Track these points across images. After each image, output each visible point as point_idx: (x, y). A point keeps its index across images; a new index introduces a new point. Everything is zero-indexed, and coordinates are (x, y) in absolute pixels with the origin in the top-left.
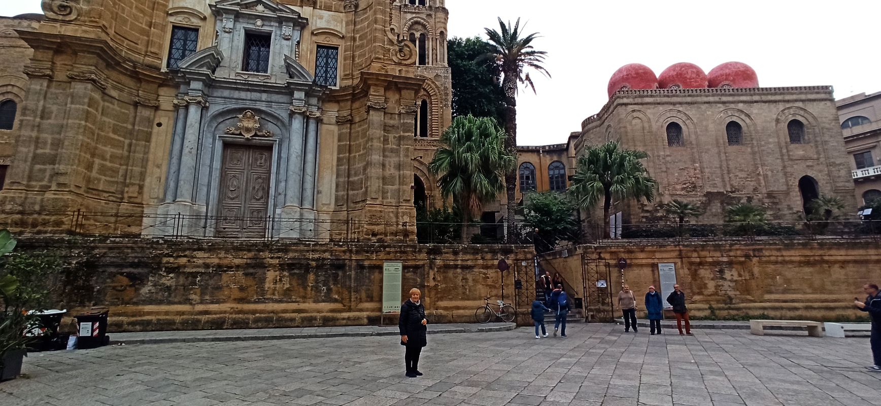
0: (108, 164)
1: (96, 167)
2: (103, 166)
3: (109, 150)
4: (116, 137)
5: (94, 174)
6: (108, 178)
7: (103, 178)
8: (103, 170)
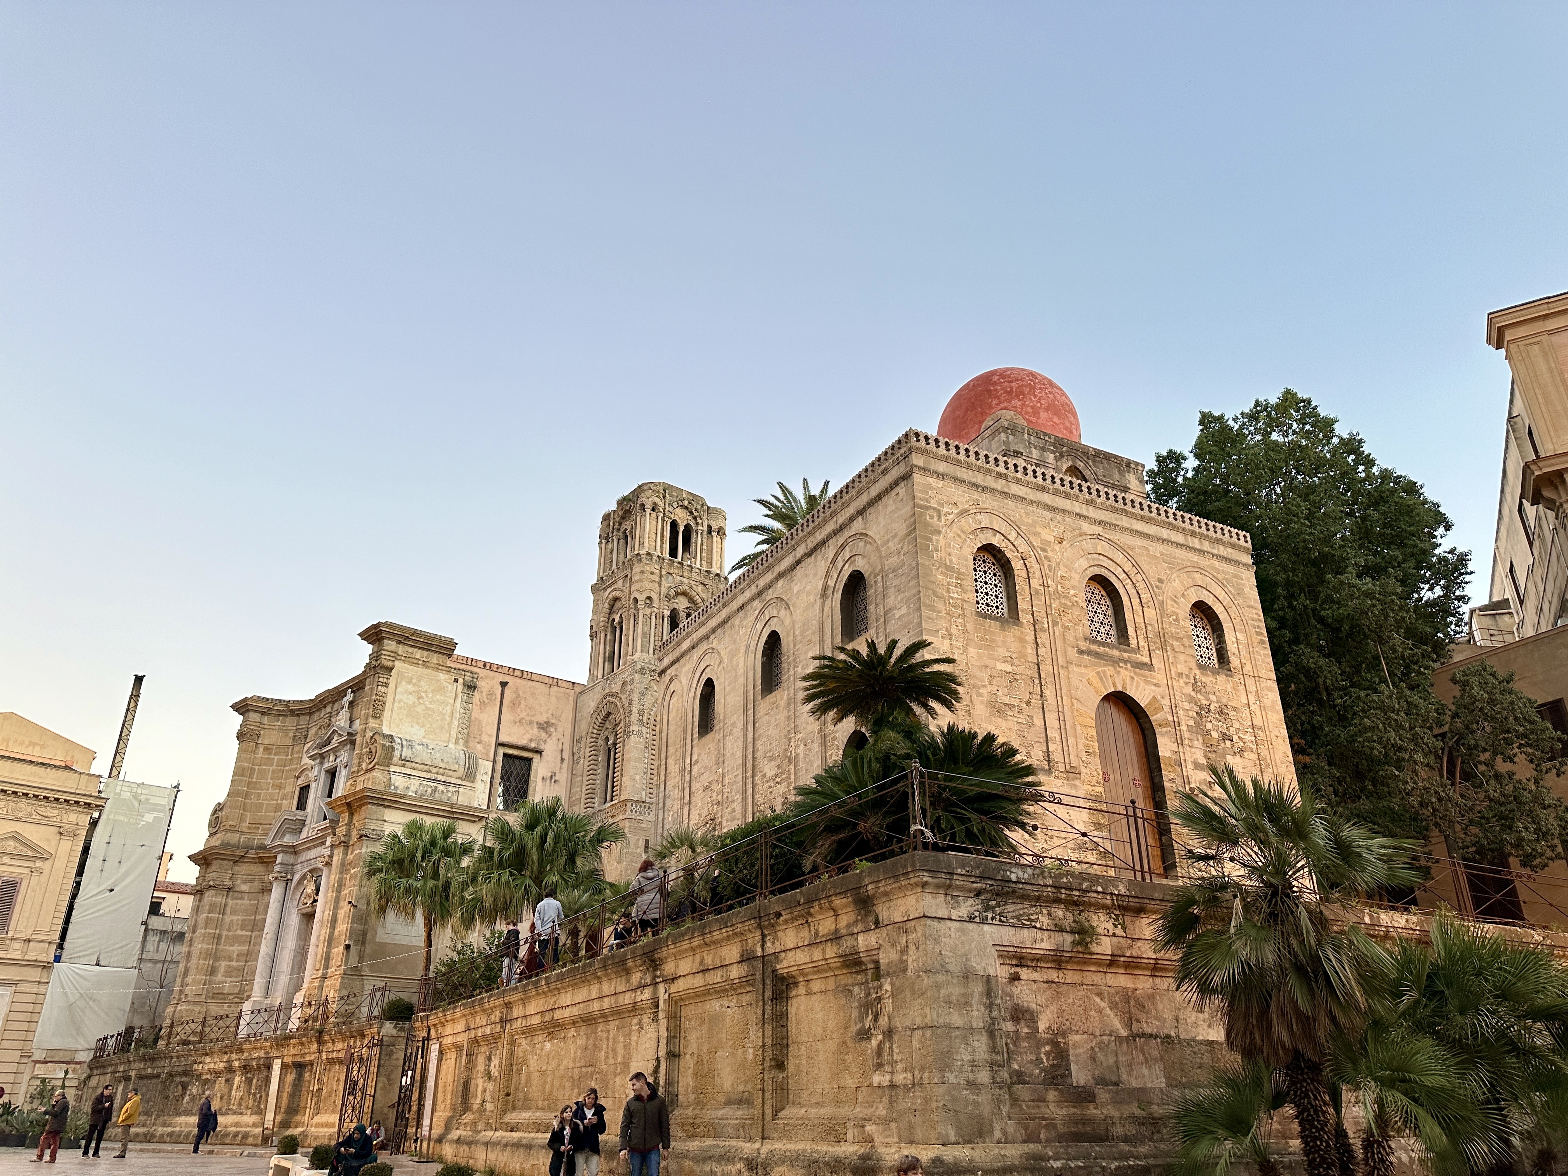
0: (234, 964)
1: (222, 970)
2: (229, 967)
3: (236, 949)
4: (244, 933)
5: (219, 977)
6: (233, 979)
7: (229, 979)
8: (228, 973)
